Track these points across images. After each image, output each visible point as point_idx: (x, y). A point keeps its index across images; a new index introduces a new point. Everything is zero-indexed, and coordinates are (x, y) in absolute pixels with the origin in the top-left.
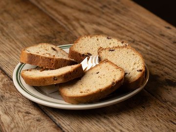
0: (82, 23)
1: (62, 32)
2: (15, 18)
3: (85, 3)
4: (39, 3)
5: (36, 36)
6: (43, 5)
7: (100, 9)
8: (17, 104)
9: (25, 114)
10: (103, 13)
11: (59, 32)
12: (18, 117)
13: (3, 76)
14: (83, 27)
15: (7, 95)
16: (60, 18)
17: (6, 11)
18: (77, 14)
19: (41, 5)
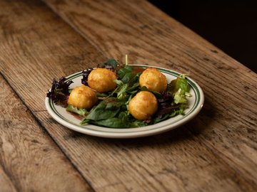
0: (117, 44)
1: (92, 53)
2: (42, 37)
3: (124, 23)
4: (72, 21)
5: (62, 57)
7: (140, 29)
8: (25, 131)
9: (31, 143)
10: (143, 34)
11: (89, 53)
12: (23, 146)
13: (15, 99)
14: (117, 48)
15: (15, 121)
16: (93, 37)
17: (33, 29)
18: (113, 34)
19: (74, 24)
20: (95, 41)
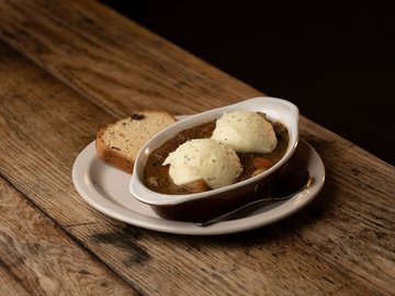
2: (36, 109)
3: (148, 79)
4: (71, 80)
5: (77, 139)
6: (80, 84)
7: (176, 89)
8: (64, 258)
9: (79, 275)
10: (181, 95)
12: (70, 280)
13: (32, 209)
15: (44, 243)
16: (111, 105)
17: (17, 96)
18: (138, 98)
19: (76, 84)
20: (116, 110)
